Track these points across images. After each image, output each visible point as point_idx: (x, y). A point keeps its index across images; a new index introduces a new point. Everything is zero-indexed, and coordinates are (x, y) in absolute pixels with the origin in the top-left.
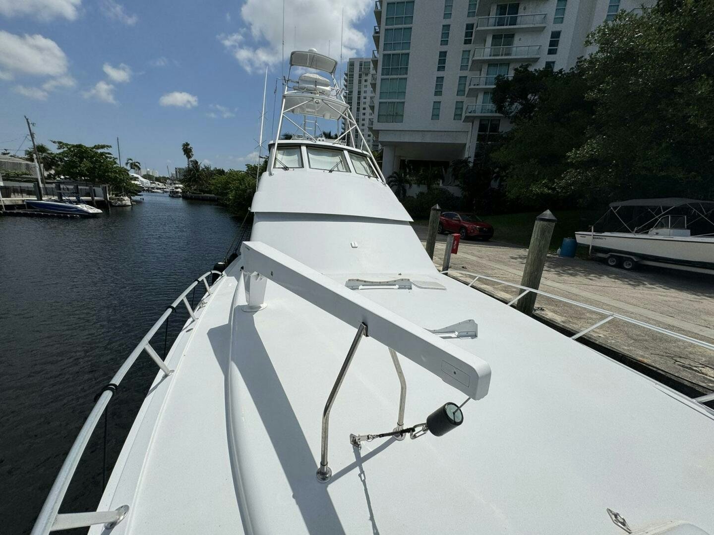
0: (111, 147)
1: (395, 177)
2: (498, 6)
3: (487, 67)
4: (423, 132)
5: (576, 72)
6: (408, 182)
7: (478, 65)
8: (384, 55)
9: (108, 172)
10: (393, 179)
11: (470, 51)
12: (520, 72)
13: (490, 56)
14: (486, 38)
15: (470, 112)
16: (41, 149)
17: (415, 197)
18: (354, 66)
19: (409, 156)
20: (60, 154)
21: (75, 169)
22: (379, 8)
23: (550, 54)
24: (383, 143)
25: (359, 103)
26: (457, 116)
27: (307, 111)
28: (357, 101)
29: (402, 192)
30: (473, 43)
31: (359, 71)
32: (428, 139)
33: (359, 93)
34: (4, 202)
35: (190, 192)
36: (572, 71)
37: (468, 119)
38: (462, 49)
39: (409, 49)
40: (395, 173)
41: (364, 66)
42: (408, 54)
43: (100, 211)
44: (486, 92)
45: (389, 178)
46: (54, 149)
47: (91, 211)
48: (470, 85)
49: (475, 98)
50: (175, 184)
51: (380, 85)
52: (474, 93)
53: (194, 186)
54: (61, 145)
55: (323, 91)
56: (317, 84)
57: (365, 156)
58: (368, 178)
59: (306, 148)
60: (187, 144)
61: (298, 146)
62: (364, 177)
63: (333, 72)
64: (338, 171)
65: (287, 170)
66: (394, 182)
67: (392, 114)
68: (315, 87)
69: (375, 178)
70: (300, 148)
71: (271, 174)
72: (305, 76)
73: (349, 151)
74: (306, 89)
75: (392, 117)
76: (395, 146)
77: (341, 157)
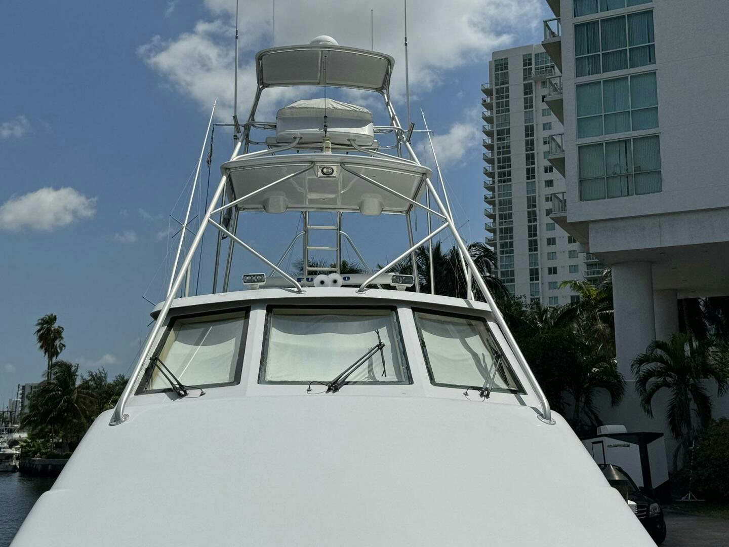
1: (660, 359)
8: (577, 27)
18: (507, 68)
27: (310, 200)
28: (524, 153)
29: (693, 406)
31: (525, 79)
33: (529, 131)
35: (42, 454)
40: (658, 345)
41: (536, 64)
42: (650, 12)
45: (640, 362)
50: (10, 431)
51: (572, 103)
53: (57, 432)
55: (349, 140)
56: (328, 124)
57: (481, 318)
58: (482, 395)
59: (267, 315)
60: (52, 319)
61: (242, 309)
62: (466, 394)
63: (384, 86)
64: (364, 383)
65: (180, 396)
66: (660, 374)
67: (623, 172)
68: (324, 133)
69: (513, 392)
70: (247, 316)
71: (117, 419)
72: (292, 108)
73: (418, 308)
74: (298, 140)
75: (624, 180)
76: (651, 263)
77: (383, 331)
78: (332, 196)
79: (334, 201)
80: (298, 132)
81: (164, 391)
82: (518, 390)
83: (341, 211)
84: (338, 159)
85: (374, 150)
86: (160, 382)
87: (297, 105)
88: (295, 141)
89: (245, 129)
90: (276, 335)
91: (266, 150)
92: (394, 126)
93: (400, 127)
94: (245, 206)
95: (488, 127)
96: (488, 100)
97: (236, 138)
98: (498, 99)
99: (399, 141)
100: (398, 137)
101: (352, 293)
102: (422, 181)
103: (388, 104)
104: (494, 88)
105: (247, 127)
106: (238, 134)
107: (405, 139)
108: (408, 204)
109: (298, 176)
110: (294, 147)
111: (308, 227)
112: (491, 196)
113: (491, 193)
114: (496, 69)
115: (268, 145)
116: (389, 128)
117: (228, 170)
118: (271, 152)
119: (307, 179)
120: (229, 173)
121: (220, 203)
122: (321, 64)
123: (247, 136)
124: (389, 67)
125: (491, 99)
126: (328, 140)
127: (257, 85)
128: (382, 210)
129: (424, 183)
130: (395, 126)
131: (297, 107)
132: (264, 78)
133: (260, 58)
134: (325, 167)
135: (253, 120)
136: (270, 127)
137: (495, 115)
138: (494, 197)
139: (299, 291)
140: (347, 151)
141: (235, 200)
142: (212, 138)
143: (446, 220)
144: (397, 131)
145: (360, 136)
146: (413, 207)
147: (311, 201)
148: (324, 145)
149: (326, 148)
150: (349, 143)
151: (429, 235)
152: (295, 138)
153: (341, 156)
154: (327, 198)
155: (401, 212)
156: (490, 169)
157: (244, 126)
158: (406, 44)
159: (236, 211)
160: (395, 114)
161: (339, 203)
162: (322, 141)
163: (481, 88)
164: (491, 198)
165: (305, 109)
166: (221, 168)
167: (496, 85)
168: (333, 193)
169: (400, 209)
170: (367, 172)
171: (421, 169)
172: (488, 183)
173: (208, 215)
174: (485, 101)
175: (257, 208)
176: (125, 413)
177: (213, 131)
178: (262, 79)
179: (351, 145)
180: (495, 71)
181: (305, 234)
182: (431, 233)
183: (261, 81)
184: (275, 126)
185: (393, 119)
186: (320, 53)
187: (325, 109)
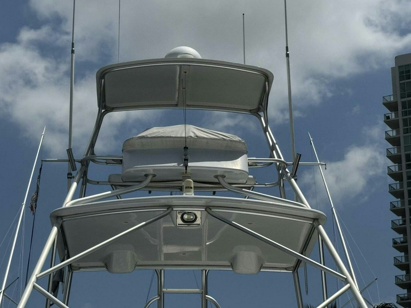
27: (166, 255)
55: (216, 177)
56: (189, 157)
63: (261, 106)
68: (185, 169)
72: (143, 137)
74: (150, 178)
78: (196, 249)
79: (197, 255)
80: (151, 167)
83: (208, 269)
84: (202, 202)
85: (249, 188)
87: (150, 134)
88: (146, 179)
89: (82, 165)
91: (110, 192)
92: (274, 158)
93: (283, 159)
94: (82, 264)
95: (394, 151)
96: (393, 116)
97: (70, 177)
98: (405, 116)
99: (281, 176)
100: (281, 172)
102: (313, 230)
103: (266, 130)
104: (400, 101)
105: (85, 163)
106: (72, 172)
107: (289, 174)
108: (295, 259)
109: (150, 225)
110: (146, 187)
111: (164, 290)
112: (402, 240)
113: (402, 236)
114: (401, 78)
115: (112, 185)
116: (268, 160)
117: (60, 219)
118: (115, 194)
119: (162, 228)
120: (61, 222)
121: (49, 263)
122: (179, 81)
123: (84, 174)
124: (267, 83)
125: (397, 115)
126: (189, 178)
127: (97, 108)
128: (262, 267)
129: (316, 231)
130: (276, 158)
131: (149, 136)
132: (107, 100)
133: (102, 76)
134: (185, 213)
135: (93, 153)
136: (113, 162)
137: (402, 135)
138: (405, 241)
140: (214, 190)
141: (69, 257)
142: (39, 177)
143: (346, 281)
144: (278, 164)
145: (231, 171)
146: (302, 262)
147: (168, 256)
148: (184, 184)
149: (187, 188)
150: (216, 180)
151: (324, 301)
152: (146, 176)
153: (207, 197)
154: (188, 252)
155: (286, 269)
156: (399, 205)
157: (81, 162)
158: (287, 55)
159: (69, 271)
160: (275, 142)
161: (204, 257)
162: (181, 178)
163: (382, 101)
164: (402, 243)
165: (159, 139)
166: (51, 216)
167: (402, 98)
168: (195, 245)
169: (285, 265)
170: (239, 218)
171: (312, 213)
172: (397, 222)
173: (33, 279)
174: (388, 118)
175: (97, 267)
177: (41, 169)
178: (104, 101)
179: (219, 183)
180: (400, 80)
181: (160, 299)
182: (327, 299)
183: (104, 104)
184: (121, 161)
185: (273, 148)
186: (178, 68)
187: (185, 137)
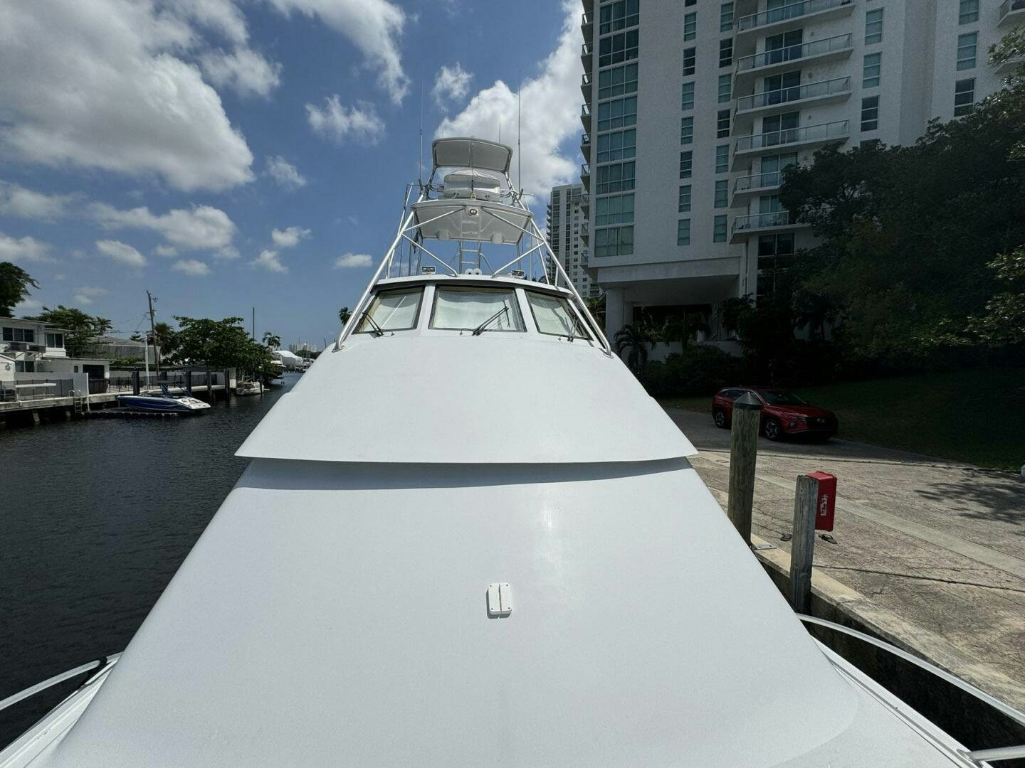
0: (242, 320)
1: (627, 333)
2: (765, 79)
3: (759, 162)
4: (667, 265)
5: (928, 143)
6: (648, 339)
7: (744, 162)
8: (598, 168)
9: (236, 351)
10: (624, 336)
11: (728, 146)
12: (823, 157)
13: (764, 145)
14: (753, 123)
15: (742, 228)
16: (162, 329)
17: (664, 361)
18: (559, 196)
19: (646, 302)
20: (181, 332)
21: (195, 351)
22: (587, 112)
23: (865, 130)
24: (604, 286)
25: (568, 241)
26: (719, 236)
29: (640, 354)
30: (732, 135)
31: (567, 201)
32: (674, 274)
33: (568, 227)
34: (90, 400)
36: (920, 142)
37: (737, 239)
38: (716, 145)
39: (635, 156)
40: (627, 326)
41: (573, 193)
42: (634, 162)
43: (207, 406)
44: (763, 197)
45: (618, 334)
46: (177, 328)
47: (193, 407)
48: (735, 189)
49: (746, 208)
51: (594, 207)
52: (743, 200)
54: (185, 321)
55: (486, 195)
56: (474, 185)
57: (563, 297)
58: (569, 340)
59: (436, 289)
60: (346, 309)
61: (420, 286)
62: (560, 339)
63: (506, 169)
64: (495, 331)
65: (379, 335)
66: (626, 340)
67: (616, 243)
68: (472, 190)
69: (586, 339)
70: (423, 291)
71: (337, 348)
72: (453, 175)
73: (528, 289)
74: (456, 195)
75: (616, 247)
76: (624, 289)
77: (507, 302)
80: (457, 189)
81: (369, 332)
82: (589, 338)
83: (481, 241)
84: (480, 204)
86: (369, 328)
88: (454, 196)
89: (426, 188)
90: (441, 302)
91: (438, 200)
94: (427, 236)
97: (420, 192)
98: (554, 211)
101: (488, 278)
102: (528, 221)
103: (508, 180)
104: (553, 205)
108: (521, 232)
114: (554, 196)
117: (415, 208)
120: (415, 210)
121: (410, 226)
123: (427, 192)
124: (510, 154)
126: (474, 194)
127: (433, 166)
128: (503, 242)
131: (456, 174)
132: (437, 162)
133: (434, 145)
135: (431, 184)
139: (456, 276)
145: (492, 193)
146: (522, 237)
147: (463, 235)
148: (472, 197)
152: (455, 193)
159: (421, 239)
162: (471, 194)
166: (411, 207)
169: (514, 242)
173: (401, 232)
174: (548, 211)
175: (433, 238)
176: (343, 344)
183: (436, 164)
186: (470, 144)
187: (472, 176)
